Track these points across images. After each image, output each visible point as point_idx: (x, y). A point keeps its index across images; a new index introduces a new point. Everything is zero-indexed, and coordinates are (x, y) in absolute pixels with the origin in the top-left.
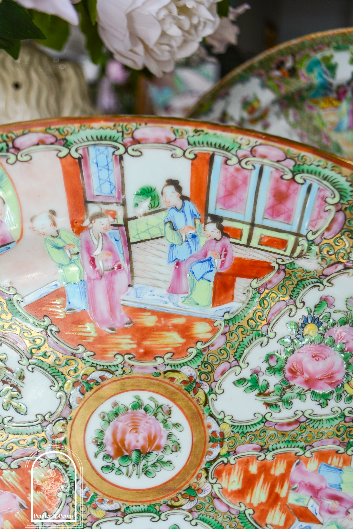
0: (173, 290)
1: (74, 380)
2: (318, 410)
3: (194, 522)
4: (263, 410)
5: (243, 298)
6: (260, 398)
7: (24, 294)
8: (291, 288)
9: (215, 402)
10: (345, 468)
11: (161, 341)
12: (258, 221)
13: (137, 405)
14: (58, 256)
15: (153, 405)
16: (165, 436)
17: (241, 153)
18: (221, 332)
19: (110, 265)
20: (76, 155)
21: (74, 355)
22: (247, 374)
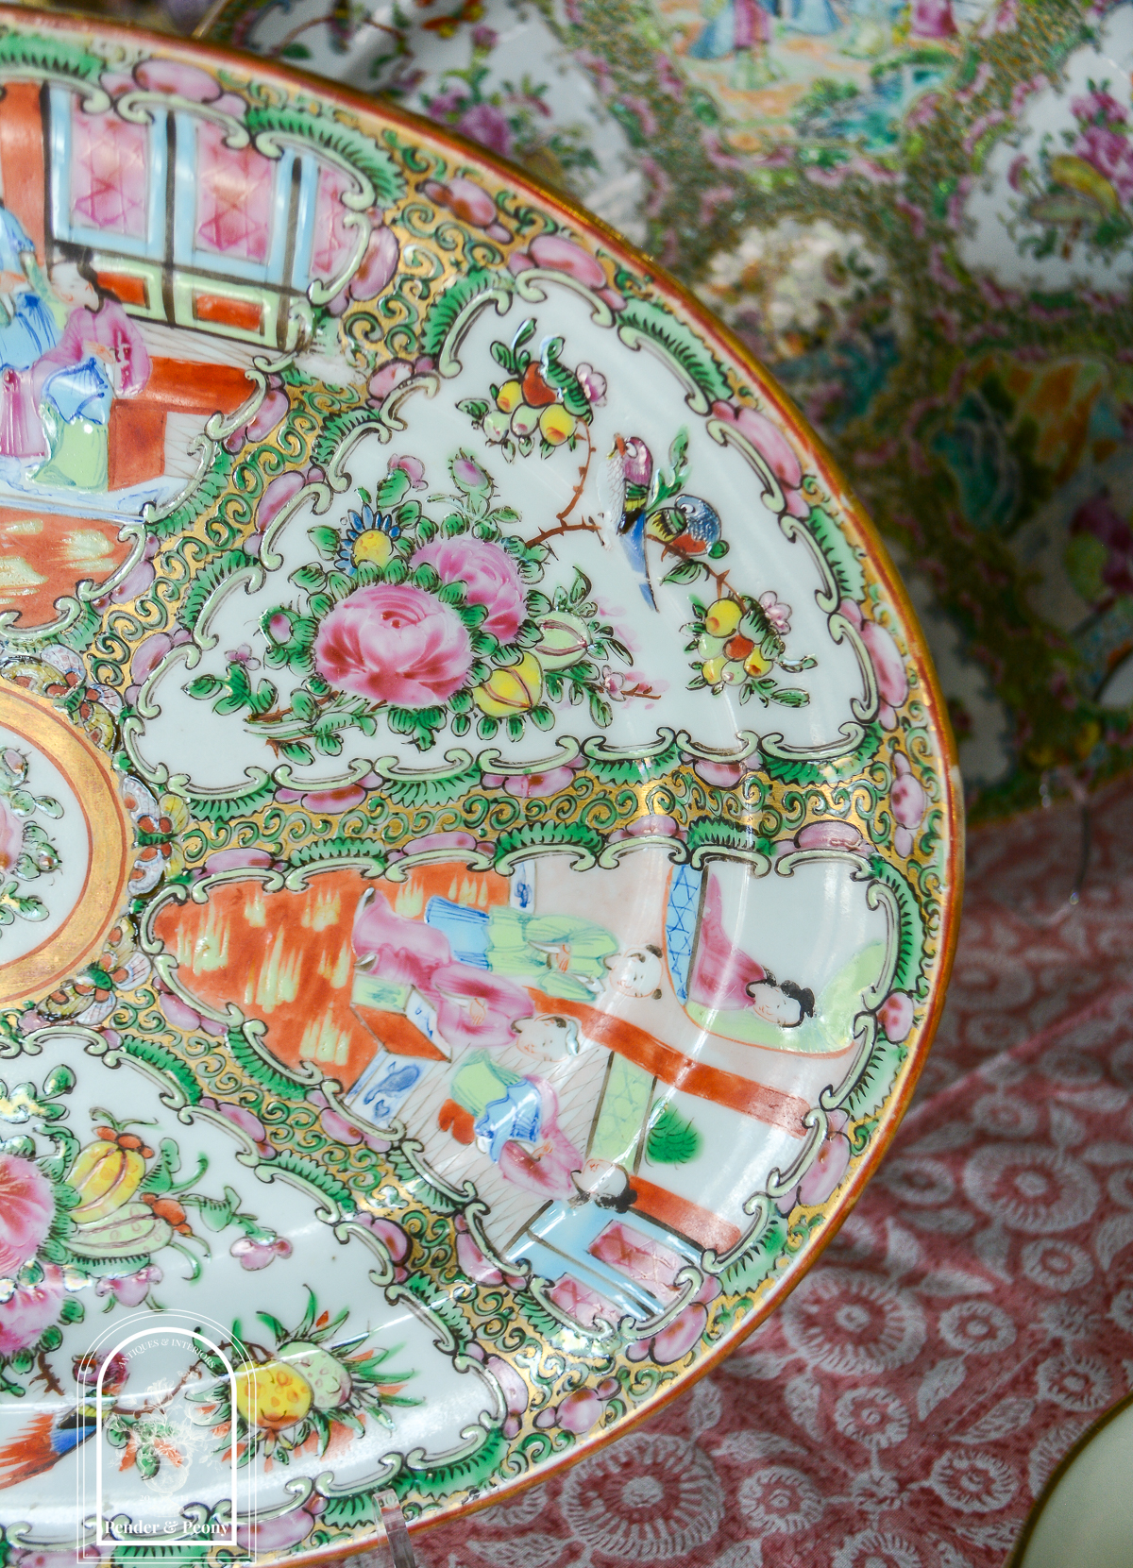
0: (5, 447)
2: (411, 758)
3: (110, 1059)
4: (268, 759)
5: (189, 466)
6: (257, 727)
8: (311, 438)
9: (141, 741)
10: (495, 911)
12: (181, 257)
16: (18, 830)
17: (112, 81)
18: (137, 554)
22: (215, 663)
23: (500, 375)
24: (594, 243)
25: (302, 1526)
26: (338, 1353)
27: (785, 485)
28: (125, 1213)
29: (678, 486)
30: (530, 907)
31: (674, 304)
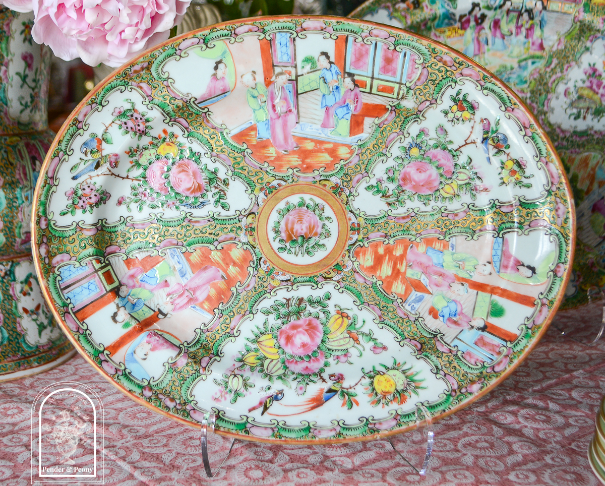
0: (324, 125)
1: (261, 186)
2: (423, 208)
3: (341, 290)
4: (386, 208)
5: (370, 131)
6: (383, 199)
7: (231, 128)
8: (400, 124)
9: (353, 202)
10: (445, 251)
11: (317, 159)
12: (376, 76)
13: (302, 204)
14: (253, 103)
15: (312, 204)
16: (320, 226)
17: (364, 35)
18: (356, 153)
19: (285, 109)
20: (269, 38)
21: (261, 169)
22: (373, 182)
23: (452, 103)
24: (478, 69)
25: (394, 422)
26: (404, 372)
27: (525, 128)
28: (342, 336)
29: (497, 130)
30: (454, 250)
31: (498, 83)
